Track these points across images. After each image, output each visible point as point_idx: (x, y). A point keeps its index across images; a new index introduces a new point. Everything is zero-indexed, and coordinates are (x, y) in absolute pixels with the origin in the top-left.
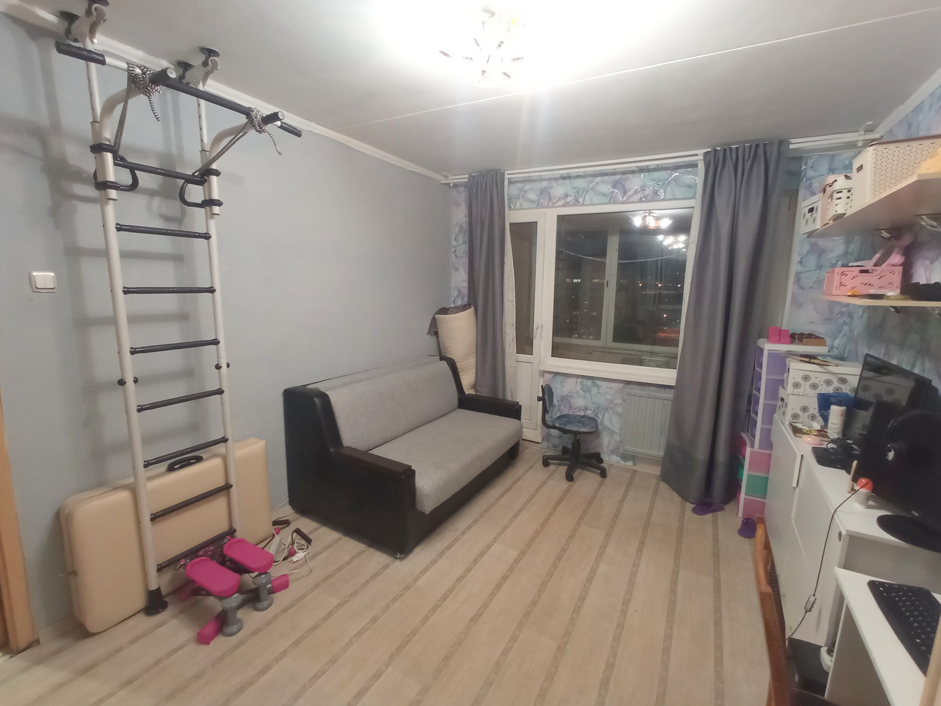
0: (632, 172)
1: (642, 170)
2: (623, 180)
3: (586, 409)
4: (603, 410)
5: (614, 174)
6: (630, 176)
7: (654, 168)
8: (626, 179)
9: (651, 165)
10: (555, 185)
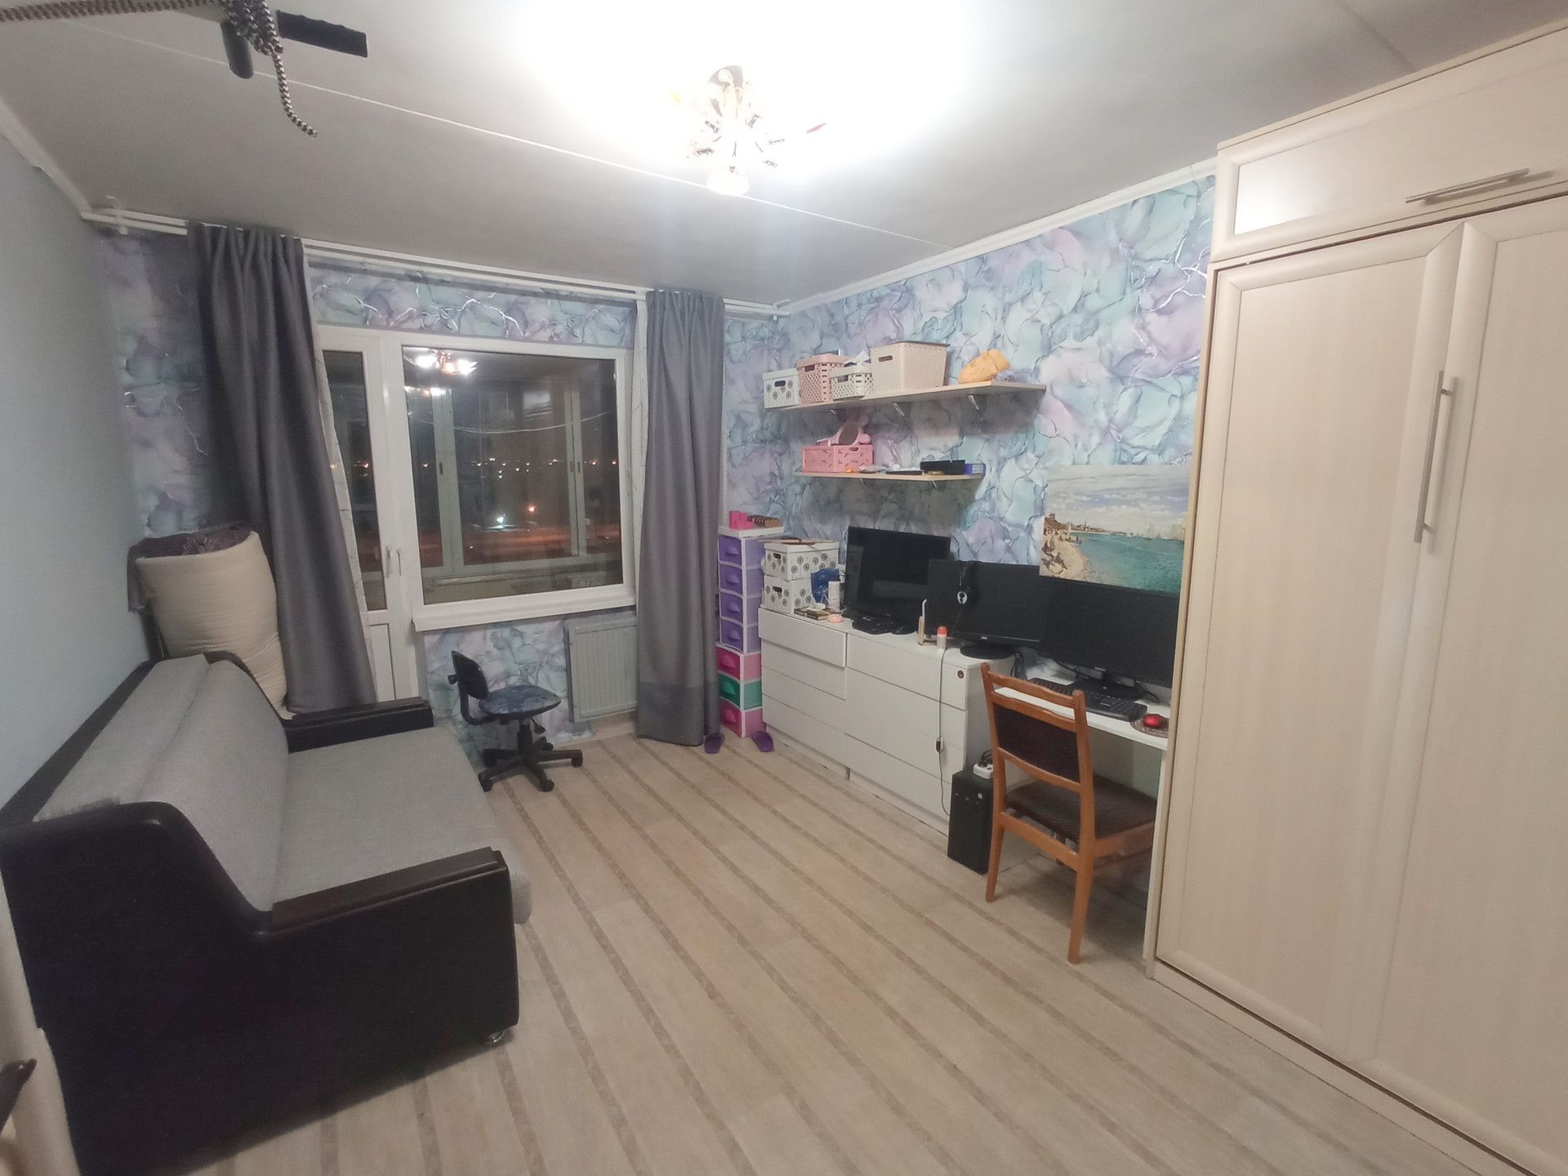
0: (535, 294)
1: (548, 294)
2: (521, 303)
3: (508, 675)
4: (534, 669)
5: (505, 290)
6: (532, 300)
7: (566, 296)
8: (526, 304)
9: (562, 291)
10: (397, 288)
